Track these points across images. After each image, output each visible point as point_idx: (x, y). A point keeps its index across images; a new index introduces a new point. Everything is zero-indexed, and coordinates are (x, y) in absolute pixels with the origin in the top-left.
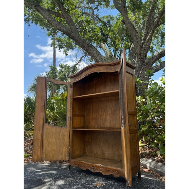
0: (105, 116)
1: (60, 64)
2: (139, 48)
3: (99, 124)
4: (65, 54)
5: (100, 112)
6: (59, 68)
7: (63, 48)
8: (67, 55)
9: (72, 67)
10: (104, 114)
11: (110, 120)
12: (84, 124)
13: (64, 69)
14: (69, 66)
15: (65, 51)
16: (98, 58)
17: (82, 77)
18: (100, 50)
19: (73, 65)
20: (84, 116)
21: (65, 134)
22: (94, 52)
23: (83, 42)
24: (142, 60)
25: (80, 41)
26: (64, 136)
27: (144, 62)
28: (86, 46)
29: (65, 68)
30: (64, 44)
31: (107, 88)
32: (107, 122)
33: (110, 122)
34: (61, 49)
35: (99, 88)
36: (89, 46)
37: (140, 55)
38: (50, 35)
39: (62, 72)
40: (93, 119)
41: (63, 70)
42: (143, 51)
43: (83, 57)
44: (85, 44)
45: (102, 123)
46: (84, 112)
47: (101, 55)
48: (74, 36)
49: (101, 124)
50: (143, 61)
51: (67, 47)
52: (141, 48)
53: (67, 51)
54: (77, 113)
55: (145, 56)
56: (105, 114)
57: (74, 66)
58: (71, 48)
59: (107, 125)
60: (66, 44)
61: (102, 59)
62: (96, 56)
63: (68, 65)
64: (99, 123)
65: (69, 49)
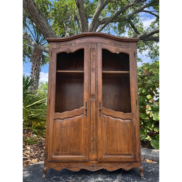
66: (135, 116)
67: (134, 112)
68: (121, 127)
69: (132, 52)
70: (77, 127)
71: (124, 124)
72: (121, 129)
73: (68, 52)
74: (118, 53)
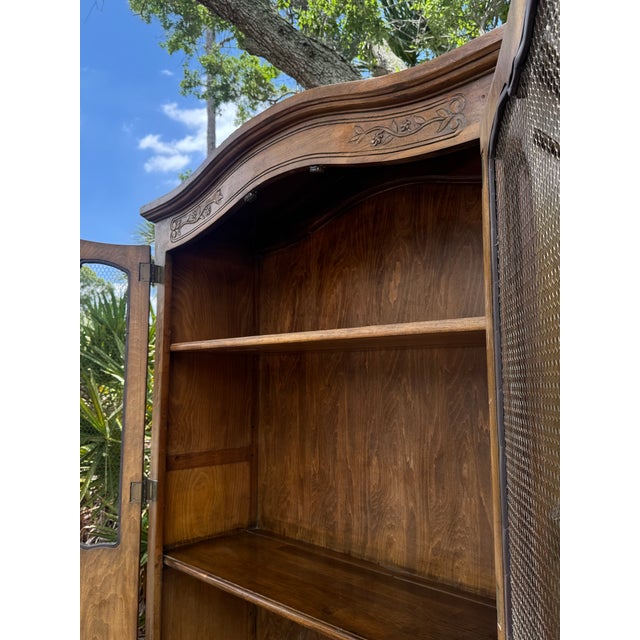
0: (375, 482)
3: (340, 527)
5: (348, 448)
10: (368, 464)
11: (412, 517)
12: (253, 507)
17: (215, 207)
20: (251, 456)
21: (112, 592)
23: (281, 31)
25: (268, 26)
26: (103, 604)
28: (299, 55)
31: (395, 287)
32: (392, 527)
33: (412, 531)
35: (339, 286)
36: (312, 55)
40: (302, 482)
44: (292, 44)
45: (356, 525)
46: (254, 428)
49: (348, 529)
54: (202, 444)
56: (375, 462)
58: (264, 99)
59: (390, 543)
64: (339, 519)
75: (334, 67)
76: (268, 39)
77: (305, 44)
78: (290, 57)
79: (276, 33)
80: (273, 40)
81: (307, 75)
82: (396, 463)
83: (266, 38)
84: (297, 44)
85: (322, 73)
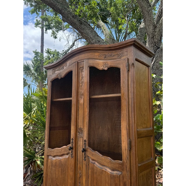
0: (100, 132)
1: (47, 50)
2: (151, 27)
4: (53, 37)
6: (45, 55)
7: (51, 29)
8: (56, 37)
9: (62, 53)
13: (52, 55)
14: (59, 52)
15: (53, 33)
16: (94, 41)
18: (98, 32)
19: (63, 51)
22: (88, 31)
23: (73, 17)
24: (156, 45)
25: (69, 15)
27: (159, 48)
28: (78, 23)
29: (54, 55)
30: (52, 23)
34: (48, 31)
36: (81, 24)
37: (153, 38)
38: (34, 12)
39: (49, 59)
41: (51, 57)
42: (157, 33)
43: (76, 40)
47: (98, 36)
48: (60, 8)
50: (157, 47)
51: (56, 28)
52: (155, 28)
53: (56, 32)
55: (159, 39)
57: (65, 52)
58: (61, 29)
60: (55, 24)
61: (99, 41)
62: (91, 38)
63: (57, 51)
65: (58, 30)
66: (126, 168)
67: (125, 161)
68: (107, 180)
69: (124, 64)
70: (64, 169)
71: (111, 176)
72: (107, 184)
73: (59, 78)
74: (106, 69)
75: (87, 27)
76: (69, 19)
77: (79, 21)
78: (75, 24)
79: (71, 17)
80: (71, 19)
81: (80, 29)
82: (106, 127)
83: (69, 18)
84: (77, 20)
85: (84, 29)
